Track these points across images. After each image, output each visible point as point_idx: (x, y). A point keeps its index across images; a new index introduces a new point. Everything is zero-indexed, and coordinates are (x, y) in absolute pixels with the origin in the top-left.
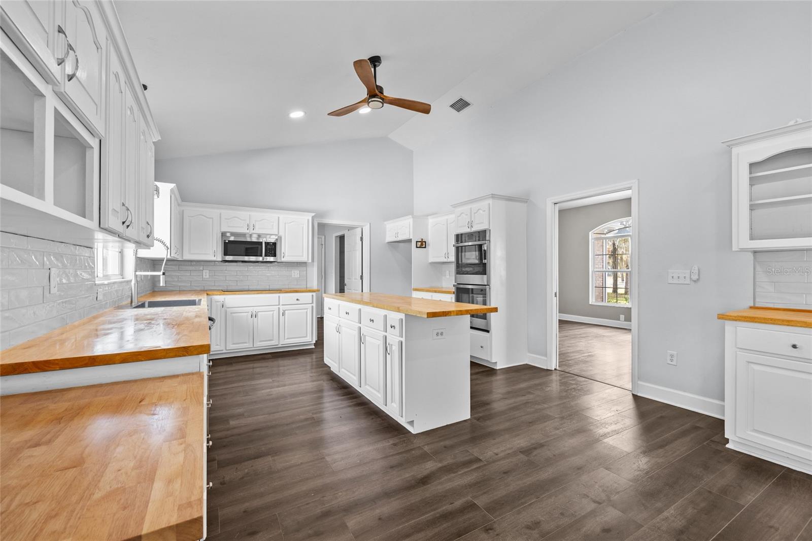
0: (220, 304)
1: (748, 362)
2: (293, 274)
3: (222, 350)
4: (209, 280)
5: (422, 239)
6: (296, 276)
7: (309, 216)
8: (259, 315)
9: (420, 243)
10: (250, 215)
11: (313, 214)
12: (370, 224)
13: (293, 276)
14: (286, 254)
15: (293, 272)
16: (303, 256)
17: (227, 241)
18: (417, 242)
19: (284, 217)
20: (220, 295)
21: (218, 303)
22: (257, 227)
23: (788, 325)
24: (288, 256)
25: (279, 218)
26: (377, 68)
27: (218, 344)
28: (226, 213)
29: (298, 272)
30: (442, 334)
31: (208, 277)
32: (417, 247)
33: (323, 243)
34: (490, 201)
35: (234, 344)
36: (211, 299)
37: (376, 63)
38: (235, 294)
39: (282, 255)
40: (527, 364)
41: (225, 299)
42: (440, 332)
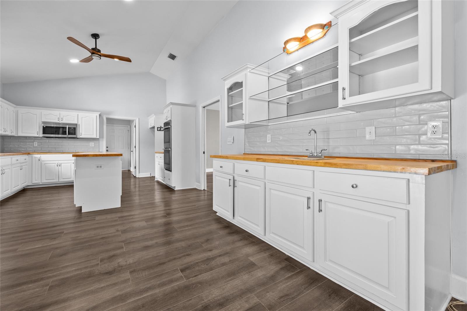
0: (37, 159)
1: (216, 176)
2: (90, 144)
3: (39, 183)
4: (38, 147)
5: (161, 126)
6: (92, 146)
7: (97, 114)
8: (62, 166)
9: (159, 128)
10: (60, 113)
11: (100, 113)
12: (139, 118)
13: (90, 146)
14: (83, 134)
15: (90, 143)
16: (93, 135)
17: (45, 127)
18: (158, 128)
19: (81, 114)
20: (38, 154)
21: (36, 159)
22: (64, 119)
23: (220, 158)
24: (84, 135)
25: (78, 115)
26: (97, 40)
27: (37, 179)
28: (45, 112)
29: (94, 143)
30: (101, 167)
31: (37, 145)
32: (158, 130)
33: (129, 130)
34: (171, 106)
35: (46, 180)
36: (32, 157)
37: (97, 37)
38: (47, 154)
39: (80, 134)
40: (195, 188)
41: (41, 156)
42: (99, 166)
